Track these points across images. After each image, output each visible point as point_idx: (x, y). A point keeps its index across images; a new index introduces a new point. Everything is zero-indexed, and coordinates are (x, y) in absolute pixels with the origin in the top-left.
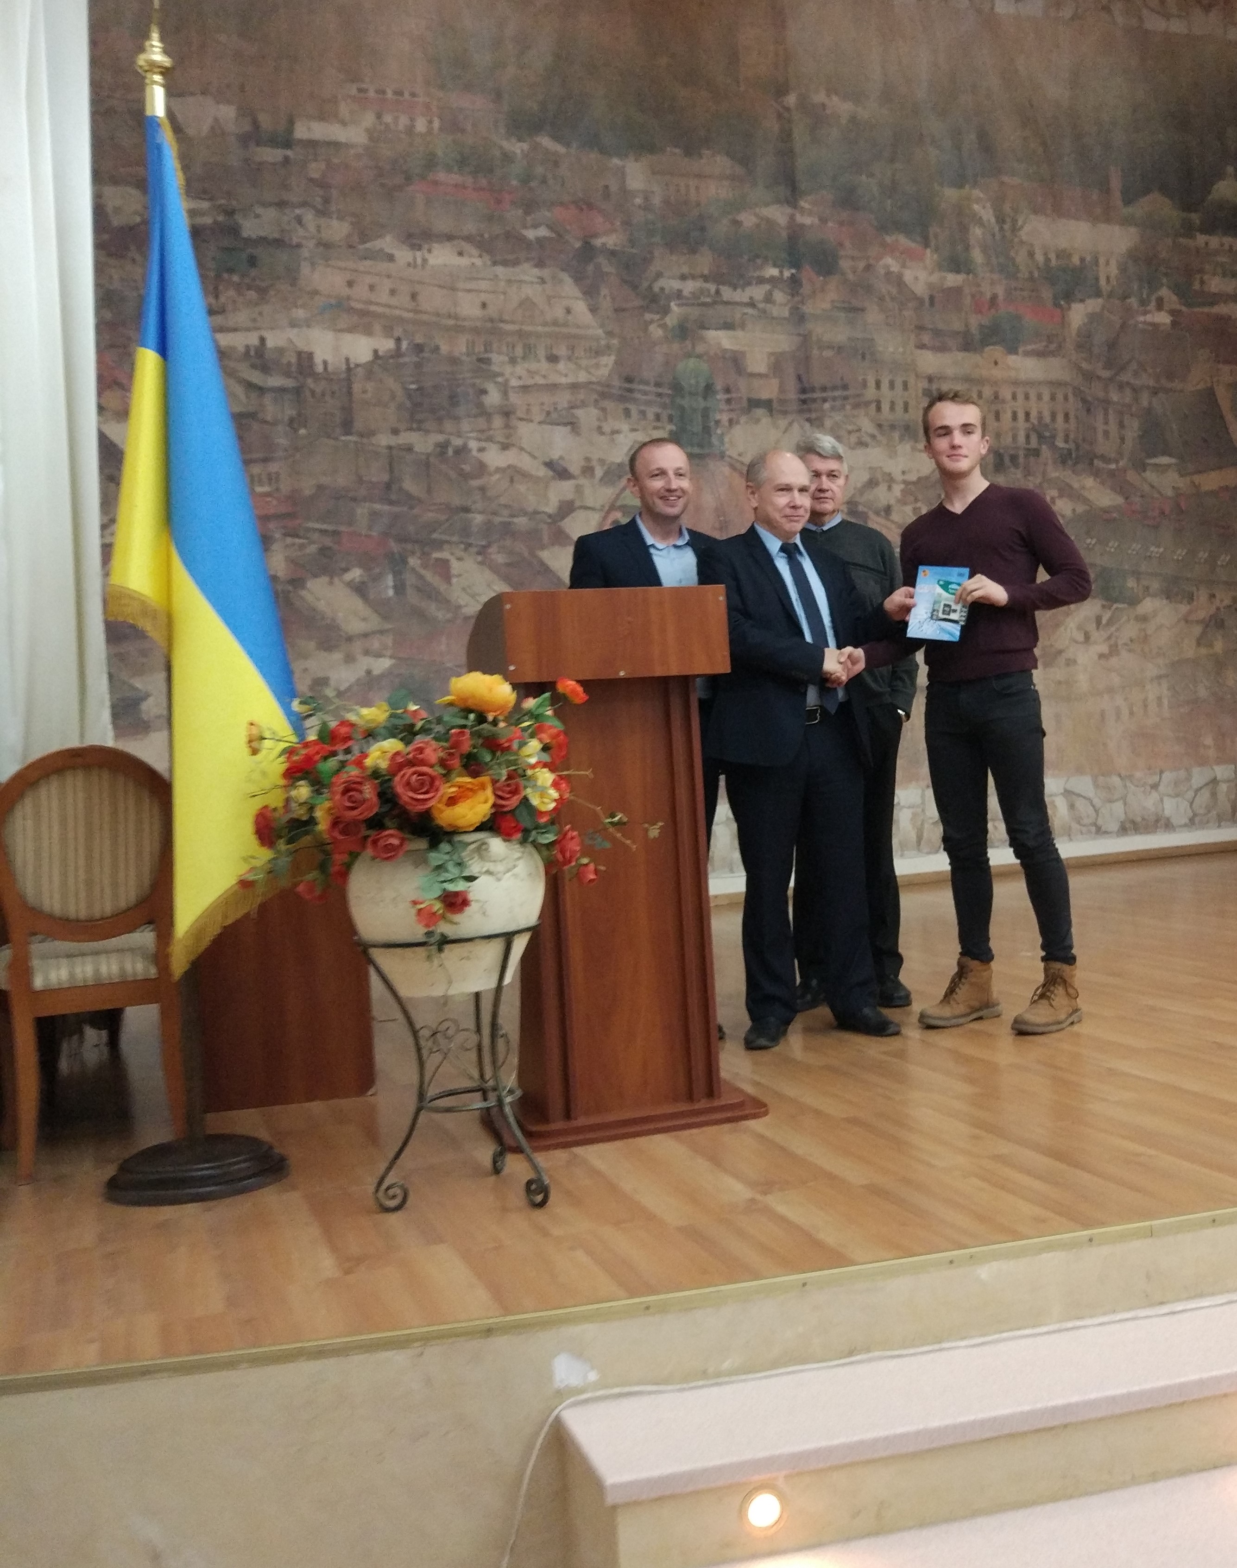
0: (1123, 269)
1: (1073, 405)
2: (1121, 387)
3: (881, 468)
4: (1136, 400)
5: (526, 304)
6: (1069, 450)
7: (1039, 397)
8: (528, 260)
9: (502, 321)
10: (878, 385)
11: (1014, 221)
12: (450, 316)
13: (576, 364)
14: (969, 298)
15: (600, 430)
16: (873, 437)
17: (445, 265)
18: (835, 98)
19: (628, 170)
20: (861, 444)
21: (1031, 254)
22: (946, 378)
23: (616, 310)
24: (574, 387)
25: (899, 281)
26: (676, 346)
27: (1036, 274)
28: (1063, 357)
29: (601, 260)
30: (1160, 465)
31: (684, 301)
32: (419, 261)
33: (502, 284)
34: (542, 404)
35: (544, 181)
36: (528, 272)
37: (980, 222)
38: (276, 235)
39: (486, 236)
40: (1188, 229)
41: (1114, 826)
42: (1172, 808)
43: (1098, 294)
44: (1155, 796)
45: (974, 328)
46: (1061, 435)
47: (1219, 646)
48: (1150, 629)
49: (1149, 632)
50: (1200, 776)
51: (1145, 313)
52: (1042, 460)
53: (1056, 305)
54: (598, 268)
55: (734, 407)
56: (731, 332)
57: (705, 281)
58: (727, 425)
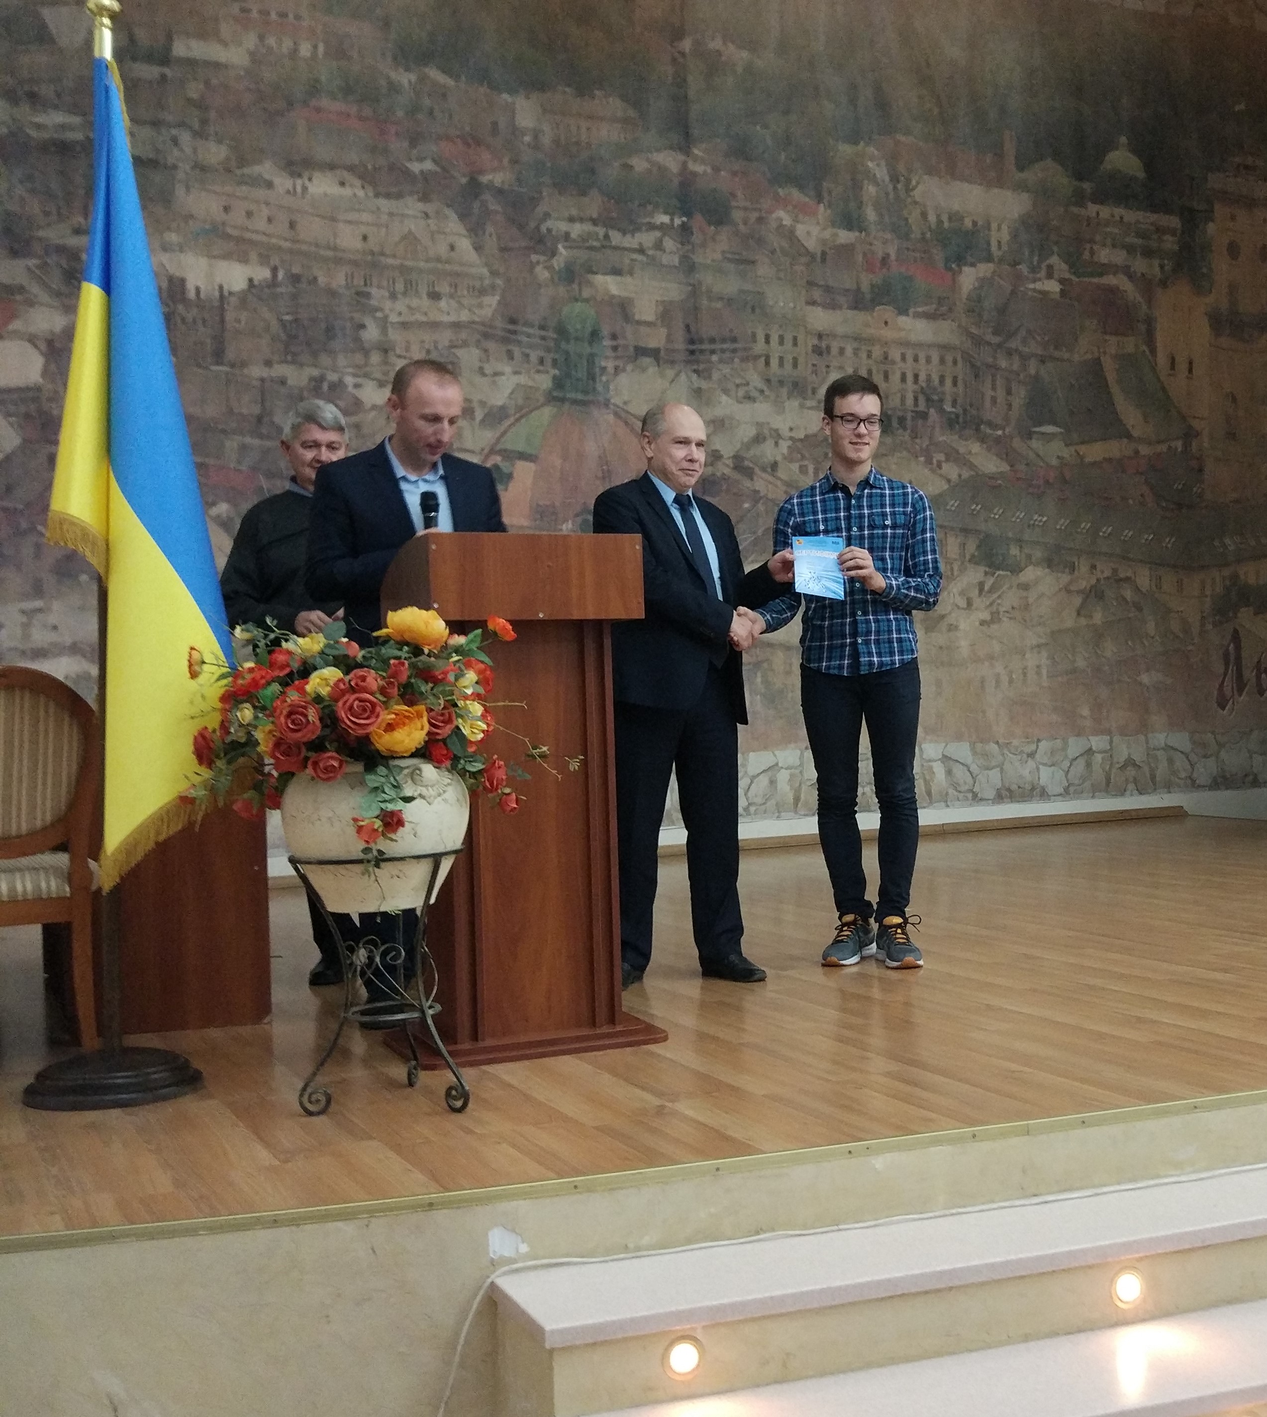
0: (1014, 235)
1: (961, 369)
2: (1009, 353)
3: (768, 423)
4: (1023, 367)
5: (409, 238)
6: (956, 415)
7: (928, 360)
8: (411, 193)
9: (383, 255)
10: (767, 341)
11: (908, 181)
12: (328, 247)
13: (458, 302)
14: (860, 256)
15: (481, 372)
16: (761, 391)
17: (326, 195)
18: (731, 46)
19: (517, 107)
20: (749, 398)
22: (835, 335)
23: (501, 250)
24: (456, 326)
26: (562, 290)
27: (928, 235)
28: (953, 320)
29: (487, 197)
30: (1046, 434)
31: (571, 244)
32: (299, 189)
35: (431, 114)
36: (411, 207)
39: (369, 167)
40: (1079, 198)
41: (991, 794)
42: (1047, 777)
43: (989, 259)
44: (1031, 763)
45: (865, 287)
46: (948, 399)
47: (1098, 617)
48: (1032, 596)
49: (1031, 600)
50: (1075, 746)
51: (1034, 281)
52: (930, 422)
53: (948, 268)
54: (484, 205)
55: (620, 354)
56: (619, 278)
57: (594, 225)
58: (612, 372)
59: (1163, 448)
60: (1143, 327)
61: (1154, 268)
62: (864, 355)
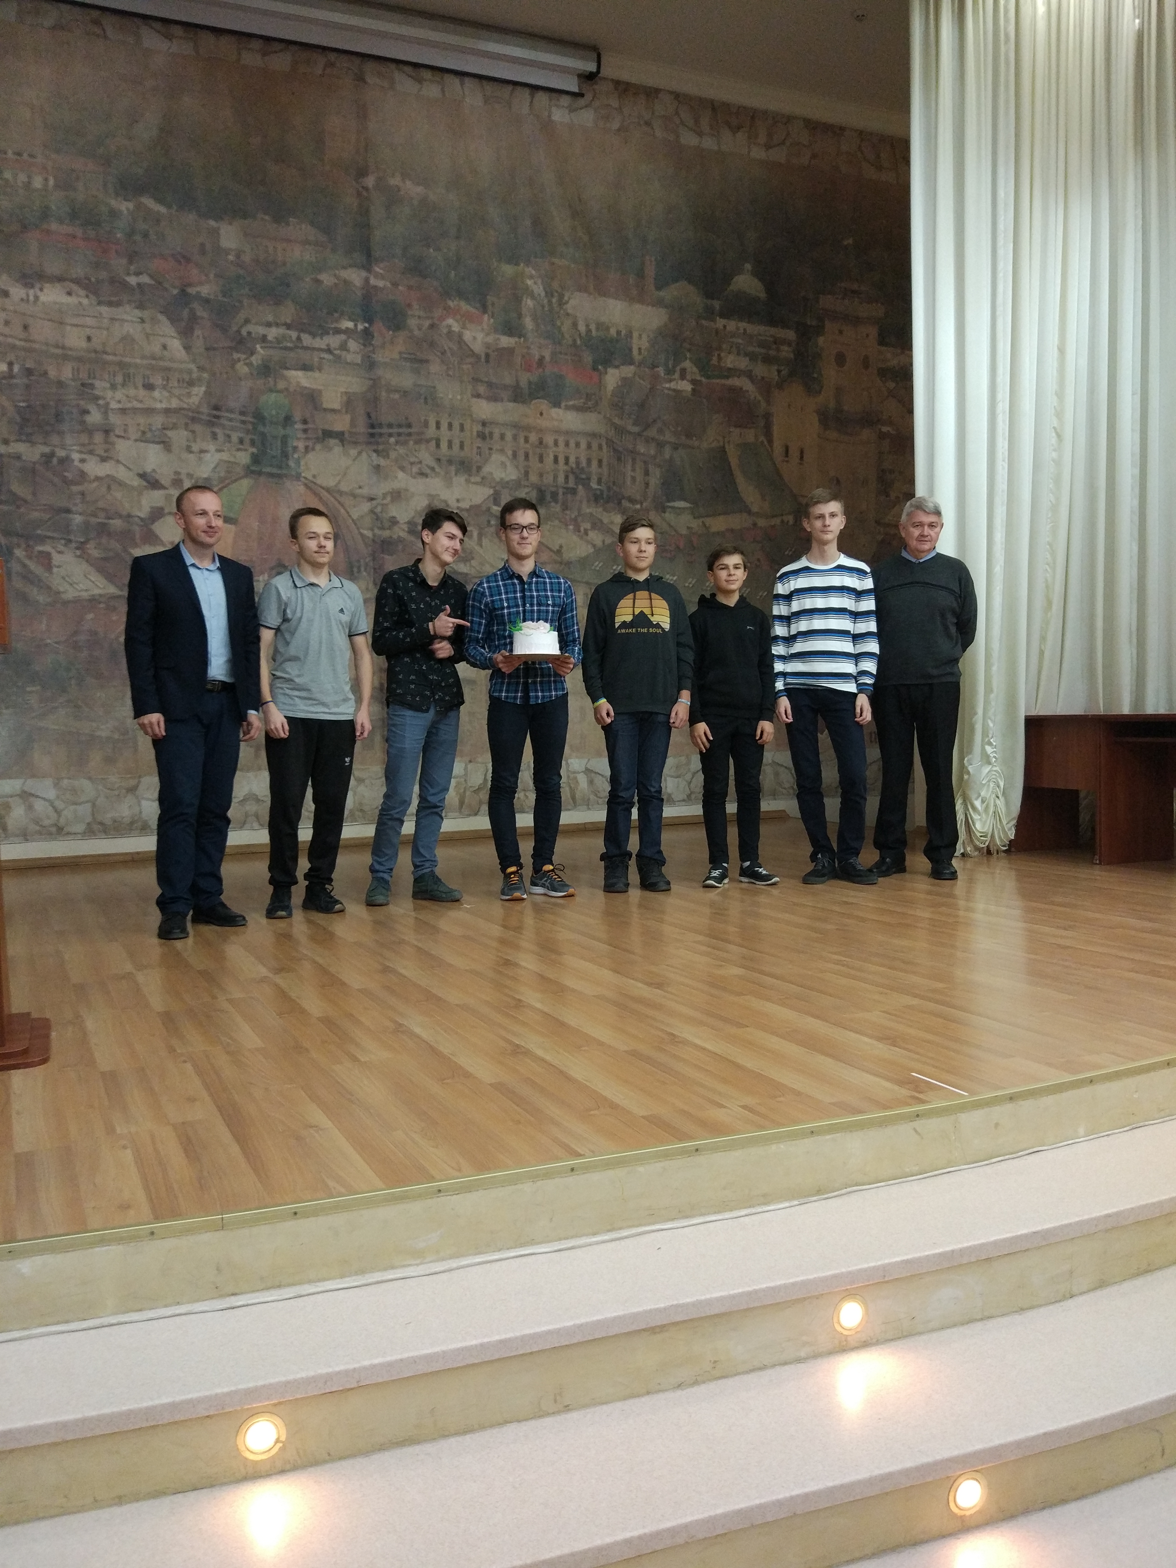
1: (605, 453)
2: (647, 441)
5: (127, 340)
7: (578, 445)
8: (129, 302)
11: (561, 296)
12: (57, 346)
13: (169, 392)
15: (189, 450)
16: (433, 469)
18: (408, 183)
20: (423, 474)
21: (575, 325)
23: (207, 349)
24: (167, 411)
25: (459, 340)
26: (260, 382)
27: (579, 342)
28: (599, 413)
29: (195, 305)
30: (678, 508)
31: (268, 345)
32: (31, 298)
33: (106, 321)
34: (139, 425)
37: (531, 294)
39: (93, 280)
40: (710, 314)
42: (673, 786)
43: (631, 362)
45: (524, 383)
46: (595, 478)
51: (670, 381)
52: (578, 498)
53: (595, 369)
54: (192, 312)
55: (310, 436)
56: (310, 373)
57: (288, 329)
58: (303, 450)
59: (777, 521)
60: (762, 422)
61: (771, 373)
62: (522, 440)
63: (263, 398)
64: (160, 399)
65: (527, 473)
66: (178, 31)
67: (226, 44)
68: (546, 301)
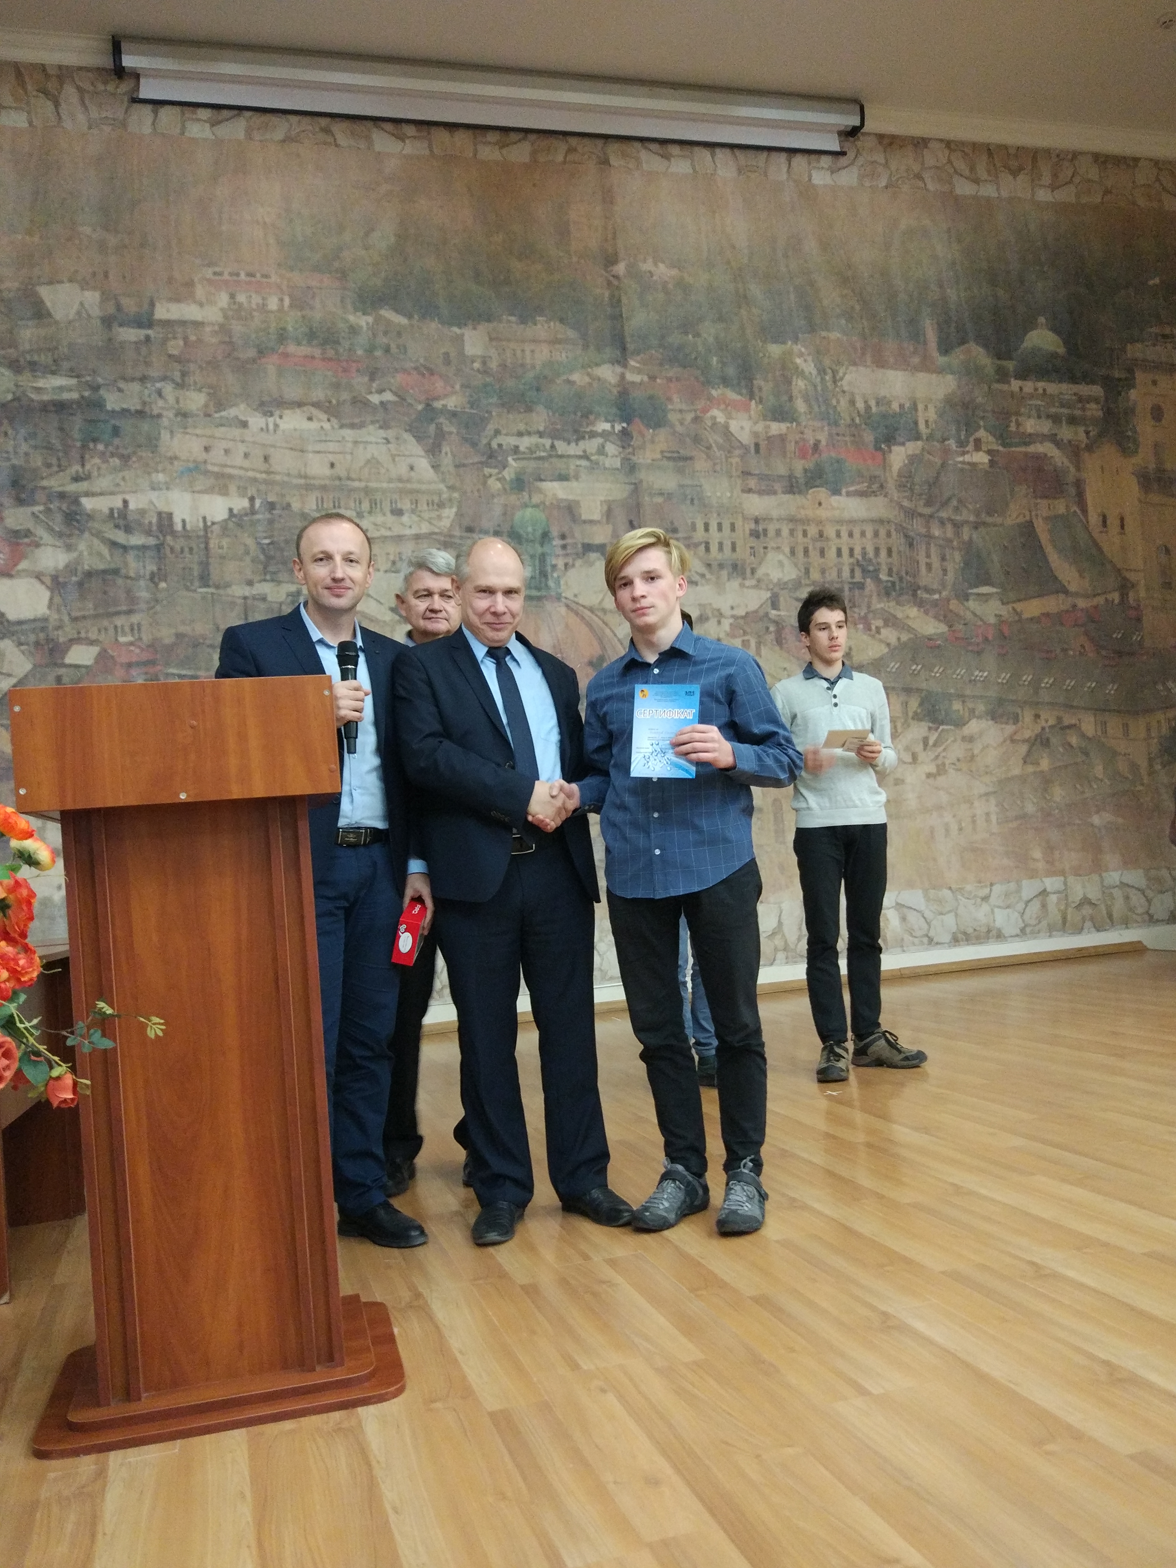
0: (941, 414)
1: (895, 540)
2: (942, 523)
3: (710, 604)
4: (958, 534)
5: (373, 462)
6: (893, 583)
7: (863, 534)
8: (373, 422)
9: (349, 478)
10: (707, 529)
11: (834, 373)
12: (300, 476)
13: (419, 516)
14: (793, 444)
16: (703, 576)
17: (295, 430)
18: (661, 266)
19: (466, 338)
21: (852, 402)
22: (772, 519)
23: (457, 466)
24: (417, 537)
25: (726, 432)
26: (513, 499)
27: (857, 421)
28: (885, 496)
29: (442, 420)
30: (983, 595)
31: (520, 456)
32: (271, 427)
33: (350, 445)
34: (388, 554)
35: (387, 350)
36: (373, 434)
37: (801, 374)
38: (139, 407)
39: (334, 402)
40: (1003, 376)
41: (947, 938)
42: (1003, 919)
43: (918, 437)
44: (985, 908)
45: (799, 472)
46: (884, 568)
47: (1045, 764)
48: (977, 748)
49: (976, 752)
50: (1029, 888)
51: (964, 453)
52: (867, 591)
53: (878, 448)
54: (439, 428)
55: (569, 551)
56: (565, 483)
57: (541, 437)
58: (563, 568)
59: (1100, 600)
60: (1072, 491)
61: (1080, 435)
62: (800, 534)
63: (518, 515)
64: (409, 524)
65: (807, 571)
66: (410, 130)
67: (462, 138)
68: (819, 379)
